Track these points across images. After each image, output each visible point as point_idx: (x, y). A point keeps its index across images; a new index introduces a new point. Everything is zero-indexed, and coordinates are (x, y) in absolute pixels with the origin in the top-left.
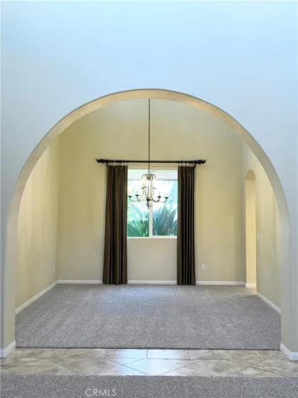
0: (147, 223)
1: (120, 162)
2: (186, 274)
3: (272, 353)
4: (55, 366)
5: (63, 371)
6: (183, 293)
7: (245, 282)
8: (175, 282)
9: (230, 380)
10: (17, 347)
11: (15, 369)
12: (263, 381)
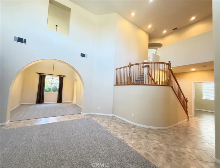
0: (50, 89)
1: (44, 74)
2: (60, 100)
3: (80, 114)
4: (25, 124)
5: (28, 125)
6: (59, 104)
7: (73, 101)
8: (57, 102)
9: (72, 120)
10: (11, 122)
11: (11, 127)
12: (79, 119)
